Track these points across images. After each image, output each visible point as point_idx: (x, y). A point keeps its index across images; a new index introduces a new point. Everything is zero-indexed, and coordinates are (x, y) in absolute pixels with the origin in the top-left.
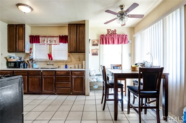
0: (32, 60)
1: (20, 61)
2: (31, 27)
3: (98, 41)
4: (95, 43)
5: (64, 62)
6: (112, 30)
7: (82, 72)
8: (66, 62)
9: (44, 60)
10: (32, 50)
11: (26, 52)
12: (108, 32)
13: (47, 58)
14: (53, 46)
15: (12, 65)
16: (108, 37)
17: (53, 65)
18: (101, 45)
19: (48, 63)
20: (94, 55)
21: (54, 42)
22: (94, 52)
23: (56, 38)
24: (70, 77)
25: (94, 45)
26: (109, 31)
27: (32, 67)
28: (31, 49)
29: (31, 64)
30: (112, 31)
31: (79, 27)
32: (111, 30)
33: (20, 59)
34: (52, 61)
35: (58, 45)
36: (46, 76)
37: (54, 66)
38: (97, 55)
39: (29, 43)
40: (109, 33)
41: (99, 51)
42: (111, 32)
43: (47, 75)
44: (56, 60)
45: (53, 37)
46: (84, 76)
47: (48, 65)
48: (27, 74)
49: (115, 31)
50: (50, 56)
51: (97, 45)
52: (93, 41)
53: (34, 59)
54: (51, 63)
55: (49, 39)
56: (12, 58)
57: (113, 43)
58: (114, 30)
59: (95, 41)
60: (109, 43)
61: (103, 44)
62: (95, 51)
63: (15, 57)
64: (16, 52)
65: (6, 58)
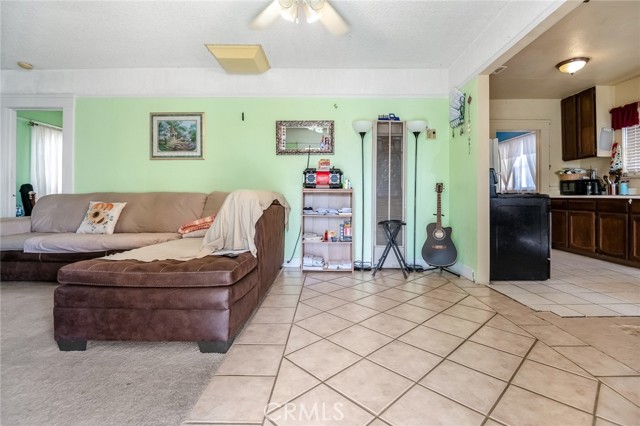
0: (616, 174)
1: (588, 178)
2: (616, 84)
10: (619, 146)
11: (599, 155)
15: (572, 187)
28: (615, 145)
29: (614, 185)
33: (589, 174)
39: (609, 129)
48: (594, 208)
53: (624, 171)
56: (569, 173)
63: (578, 169)
64: (577, 158)
65: (557, 173)
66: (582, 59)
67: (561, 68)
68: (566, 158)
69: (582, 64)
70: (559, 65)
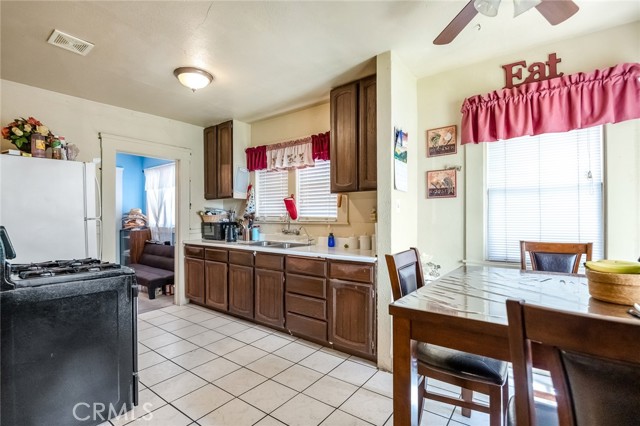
0: (251, 218)
1: (228, 220)
2: (252, 123)
3: (454, 129)
4: (440, 143)
5: (326, 225)
6: (528, 64)
7: (363, 268)
8: (334, 224)
9: (277, 219)
10: (252, 189)
11: (235, 197)
12: (509, 76)
13: (283, 212)
14: (298, 172)
16: (503, 103)
17: (298, 234)
18: (471, 147)
19: (286, 228)
20: (438, 195)
21: (298, 159)
22: (434, 180)
23: (304, 145)
24: (324, 280)
25: (434, 152)
26: (515, 70)
27: (251, 239)
28: (250, 187)
29: (248, 230)
30: (531, 70)
31: (366, 89)
32: (523, 64)
33: (229, 216)
34: (296, 221)
35: (308, 168)
36: (264, 270)
37: (299, 239)
38: (453, 194)
39: (244, 169)
40: (516, 81)
41: (460, 174)
42: (525, 74)
43: (267, 269)
44: (307, 218)
45: (297, 143)
46: (371, 286)
47: (286, 233)
49: (553, 60)
50: (290, 205)
51: (450, 149)
52: (431, 134)
53: (257, 215)
54: (292, 228)
55: (287, 151)
56: (209, 214)
57: (538, 126)
58: (544, 59)
59: (441, 132)
60: (509, 133)
61: (476, 140)
62: (440, 178)
63: (219, 210)
64: (217, 198)
65: (199, 213)
66: (205, 73)
67: (180, 76)
68: (208, 197)
69: (205, 81)
70: (178, 71)
